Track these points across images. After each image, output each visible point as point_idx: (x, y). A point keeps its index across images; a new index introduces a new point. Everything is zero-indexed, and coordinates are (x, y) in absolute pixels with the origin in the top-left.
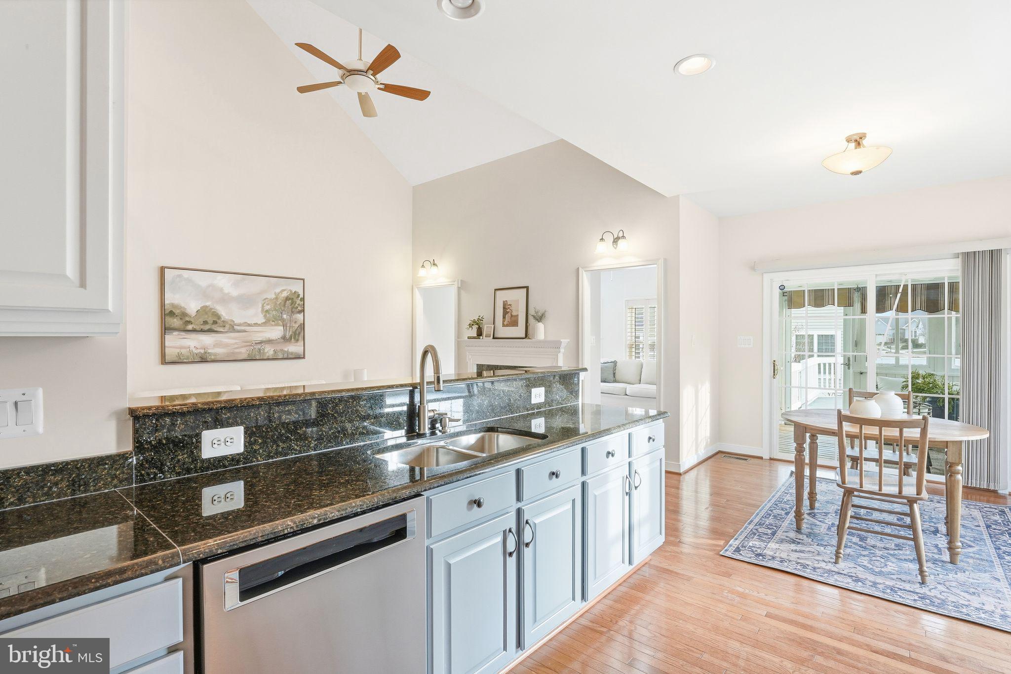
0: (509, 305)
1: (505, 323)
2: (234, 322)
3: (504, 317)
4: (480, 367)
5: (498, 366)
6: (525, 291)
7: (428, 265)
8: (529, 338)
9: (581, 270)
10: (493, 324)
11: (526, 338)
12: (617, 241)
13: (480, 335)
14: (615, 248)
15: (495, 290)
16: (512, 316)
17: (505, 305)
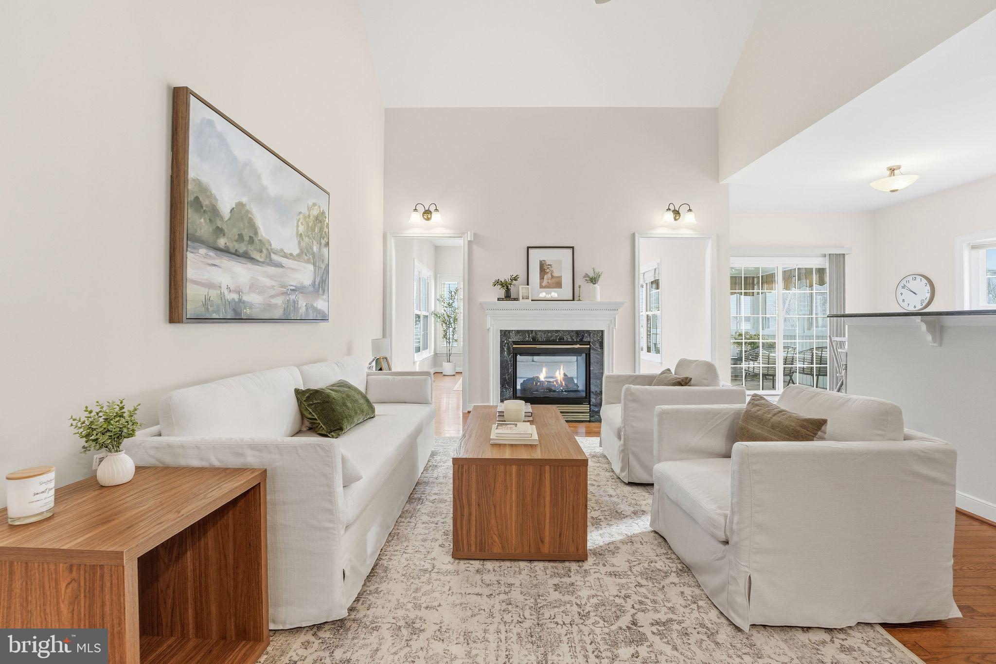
0: (549, 265)
1: (544, 284)
2: (271, 245)
3: (542, 278)
4: (505, 334)
5: (532, 331)
6: (570, 251)
7: (421, 210)
8: (579, 300)
9: (637, 236)
10: (528, 284)
11: (573, 300)
12: (679, 213)
13: (508, 297)
14: (675, 218)
15: (528, 248)
16: (552, 277)
17: (542, 265)
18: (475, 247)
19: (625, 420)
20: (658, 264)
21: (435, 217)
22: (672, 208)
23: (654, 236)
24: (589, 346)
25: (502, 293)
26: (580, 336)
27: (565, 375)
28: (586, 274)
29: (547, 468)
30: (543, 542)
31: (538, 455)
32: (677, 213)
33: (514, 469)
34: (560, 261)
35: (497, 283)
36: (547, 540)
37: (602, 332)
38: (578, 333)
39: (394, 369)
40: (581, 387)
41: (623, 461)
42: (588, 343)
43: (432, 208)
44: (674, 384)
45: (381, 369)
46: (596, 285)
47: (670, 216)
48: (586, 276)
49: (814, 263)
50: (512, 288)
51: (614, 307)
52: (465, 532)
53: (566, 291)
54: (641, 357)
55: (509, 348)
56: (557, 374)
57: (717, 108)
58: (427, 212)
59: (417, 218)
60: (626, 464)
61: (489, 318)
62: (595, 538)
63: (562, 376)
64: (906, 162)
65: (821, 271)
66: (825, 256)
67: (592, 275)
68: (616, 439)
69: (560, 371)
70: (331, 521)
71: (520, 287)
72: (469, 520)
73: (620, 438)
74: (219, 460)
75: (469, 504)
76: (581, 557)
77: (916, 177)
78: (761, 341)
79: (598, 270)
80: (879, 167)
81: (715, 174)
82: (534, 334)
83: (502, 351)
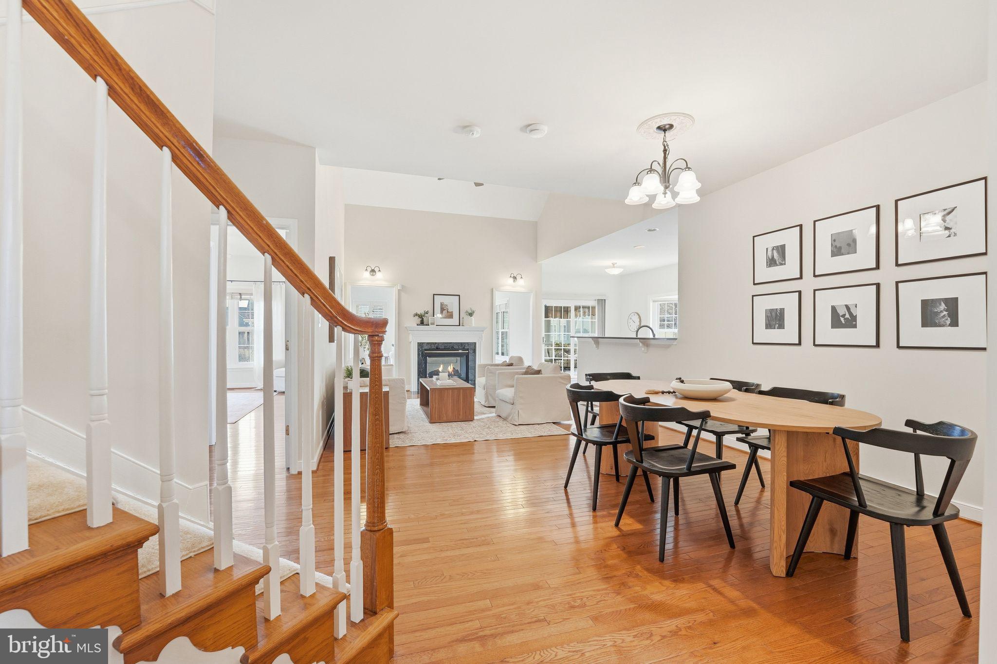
0: (446, 305)
1: (442, 316)
3: (441, 312)
4: (420, 345)
5: (436, 343)
6: (458, 297)
7: (369, 269)
8: (463, 326)
9: (494, 289)
10: (434, 316)
11: (459, 325)
13: (422, 323)
14: (514, 281)
15: (434, 295)
16: (448, 312)
17: (442, 304)
18: (403, 294)
19: (486, 381)
20: (508, 302)
21: (378, 275)
22: (512, 276)
23: (503, 290)
24: (467, 352)
25: (418, 320)
26: (462, 345)
27: (454, 368)
32: (515, 278)
33: (451, 391)
34: (452, 304)
35: (416, 315)
37: (475, 343)
38: (462, 344)
40: (463, 376)
42: (468, 350)
43: (377, 269)
44: (509, 366)
46: (472, 317)
47: (512, 280)
48: (467, 312)
49: (591, 303)
50: (425, 319)
51: (481, 330)
52: (434, 413)
53: (455, 320)
54: (496, 359)
55: (422, 353)
56: (449, 368)
57: (536, 222)
58: (373, 271)
59: (367, 274)
60: (487, 399)
61: (411, 336)
63: (452, 369)
64: (620, 262)
65: (593, 308)
66: (596, 300)
67: (470, 312)
71: (430, 317)
72: (435, 410)
73: (483, 391)
75: (436, 404)
76: (472, 420)
77: (622, 270)
78: (563, 348)
79: (473, 309)
80: (608, 263)
81: (535, 258)
82: (437, 345)
83: (419, 355)
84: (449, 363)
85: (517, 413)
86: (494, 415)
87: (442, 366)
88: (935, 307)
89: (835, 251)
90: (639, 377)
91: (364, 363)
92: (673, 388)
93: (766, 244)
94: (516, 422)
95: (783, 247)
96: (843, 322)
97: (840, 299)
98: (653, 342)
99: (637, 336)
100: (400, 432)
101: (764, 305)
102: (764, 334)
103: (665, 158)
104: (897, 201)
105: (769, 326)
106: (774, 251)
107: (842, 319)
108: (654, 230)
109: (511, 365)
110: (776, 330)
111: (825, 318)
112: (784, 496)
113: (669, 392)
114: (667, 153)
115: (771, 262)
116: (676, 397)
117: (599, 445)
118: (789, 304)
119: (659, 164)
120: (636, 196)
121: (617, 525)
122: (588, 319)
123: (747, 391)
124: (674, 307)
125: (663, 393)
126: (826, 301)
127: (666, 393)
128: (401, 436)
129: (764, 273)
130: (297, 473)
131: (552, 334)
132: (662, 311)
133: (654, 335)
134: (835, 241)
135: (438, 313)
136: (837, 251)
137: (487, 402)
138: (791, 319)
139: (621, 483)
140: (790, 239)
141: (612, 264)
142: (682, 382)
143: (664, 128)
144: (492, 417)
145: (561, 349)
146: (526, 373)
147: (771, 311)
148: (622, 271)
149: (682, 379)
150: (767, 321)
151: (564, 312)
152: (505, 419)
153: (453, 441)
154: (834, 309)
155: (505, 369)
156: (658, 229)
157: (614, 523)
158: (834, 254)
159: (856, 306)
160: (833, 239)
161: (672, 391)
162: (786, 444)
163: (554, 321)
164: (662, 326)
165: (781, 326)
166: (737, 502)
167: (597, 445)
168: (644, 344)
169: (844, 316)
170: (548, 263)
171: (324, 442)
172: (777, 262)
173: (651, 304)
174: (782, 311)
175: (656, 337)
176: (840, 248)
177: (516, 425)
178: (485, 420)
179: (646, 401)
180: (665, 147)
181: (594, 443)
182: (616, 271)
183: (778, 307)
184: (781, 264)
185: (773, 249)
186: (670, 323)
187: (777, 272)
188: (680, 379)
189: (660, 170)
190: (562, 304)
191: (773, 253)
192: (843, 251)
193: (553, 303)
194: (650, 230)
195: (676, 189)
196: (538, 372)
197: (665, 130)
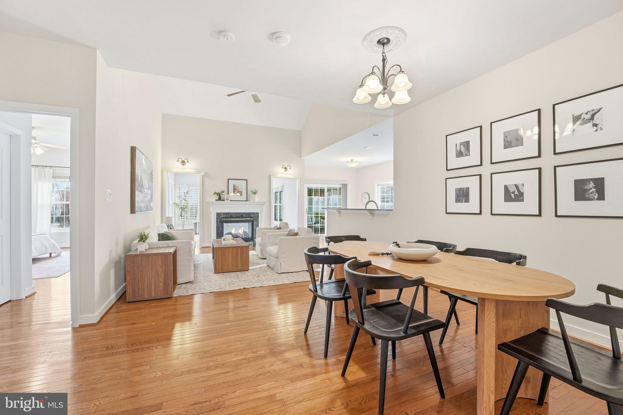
0: (237, 186)
1: (235, 194)
3: (234, 192)
4: (218, 214)
5: (230, 213)
6: (246, 181)
7: (180, 161)
8: (249, 201)
9: (271, 176)
10: (228, 194)
11: (247, 201)
12: (287, 169)
13: (220, 199)
14: (285, 171)
15: (228, 179)
16: (238, 191)
17: (234, 186)
18: (205, 178)
20: (283, 184)
21: (187, 165)
22: (284, 167)
23: (278, 177)
24: (253, 219)
25: (217, 197)
26: (249, 215)
28: (252, 191)
29: (239, 248)
30: (238, 267)
31: (237, 246)
32: (286, 168)
33: (231, 249)
34: (242, 185)
35: (215, 193)
36: (239, 266)
37: (258, 213)
38: (248, 213)
39: (175, 229)
40: (250, 236)
41: (261, 252)
42: (253, 217)
43: (186, 161)
44: (278, 229)
45: (171, 229)
46: (256, 195)
47: (284, 170)
49: (337, 186)
50: (222, 196)
51: (262, 204)
52: (218, 266)
53: (244, 197)
55: (220, 220)
56: (240, 230)
57: (301, 131)
58: (183, 162)
59: (179, 164)
60: (262, 253)
61: (211, 208)
62: (250, 268)
63: (242, 231)
64: (356, 159)
65: (340, 189)
66: (341, 184)
67: (254, 191)
68: (259, 246)
69: (241, 230)
70: (191, 258)
71: (225, 195)
72: (219, 263)
73: (260, 246)
74: (162, 246)
75: (219, 259)
76: (248, 270)
78: (319, 215)
79: (257, 189)
80: (348, 159)
81: (300, 156)
82: (231, 214)
83: (217, 221)
84: (240, 227)
85: (280, 264)
86: (265, 265)
87: (234, 229)
88: (586, 185)
89: (506, 144)
90: (365, 239)
91: (172, 228)
92: (390, 251)
93: (455, 141)
94: (279, 271)
95: (468, 143)
96: (513, 197)
97: (511, 180)
98: (376, 212)
99: (366, 208)
100: (188, 282)
101: (454, 185)
102: (454, 206)
103: (384, 67)
104: (554, 106)
105: (458, 200)
106: (461, 145)
107: (513, 195)
108: (377, 135)
109: (280, 228)
110: (463, 203)
111: (499, 194)
112: (493, 360)
113: (387, 254)
114: (386, 62)
115: (460, 154)
116: (394, 259)
117: (330, 301)
118: (472, 184)
119: (379, 69)
120: (361, 96)
121: (343, 374)
122: (337, 197)
123: (447, 251)
124: (390, 190)
125: (383, 254)
126: (500, 182)
127: (385, 254)
128: (188, 285)
129: (454, 162)
130: (78, 326)
131: (314, 206)
132: (383, 192)
133: (377, 207)
134: (506, 137)
135: (232, 193)
136: (508, 145)
137: (262, 256)
138: (474, 195)
139: (350, 325)
140: (473, 137)
141: (351, 160)
142: (398, 245)
143: (383, 42)
144: (263, 267)
145: (318, 217)
146: (288, 235)
147: (460, 189)
148: (357, 165)
149: (398, 243)
150: (457, 198)
151: (321, 192)
152: (272, 269)
153: (227, 289)
154: (506, 187)
155: (274, 232)
156: (380, 135)
157: (340, 372)
158: (505, 147)
159: (523, 186)
160: (505, 136)
161: (389, 252)
162: (495, 310)
163: (315, 198)
164: (383, 201)
165: (467, 201)
166: (441, 342)
167: (328, 300)
168: (370, 213)
169: (514, 192)
170: (309, 159)
171: (117, 295)
172: (464, 154)
173: (376, 186)
174: (468, 189)
175: (379, 208)
176: (511, 142)
177: (279, 274)
178: (257, 270)
179: (368, 264)
180: (384, 57)
181: (325, 299)
182: (353, 165)
183: (465, 186)
184: (467, 155)
185: (461, 144)
186: (388, 200)
187: (464, 161)
188: (396, 243)
189: (379, 74)
190: (319, 186)
191: (461, 147)
192: (512, 144)
193: (314, 186)
194: (374, 135)
195: (393, 88)
196: (296, 234)
197: (383, 44)
